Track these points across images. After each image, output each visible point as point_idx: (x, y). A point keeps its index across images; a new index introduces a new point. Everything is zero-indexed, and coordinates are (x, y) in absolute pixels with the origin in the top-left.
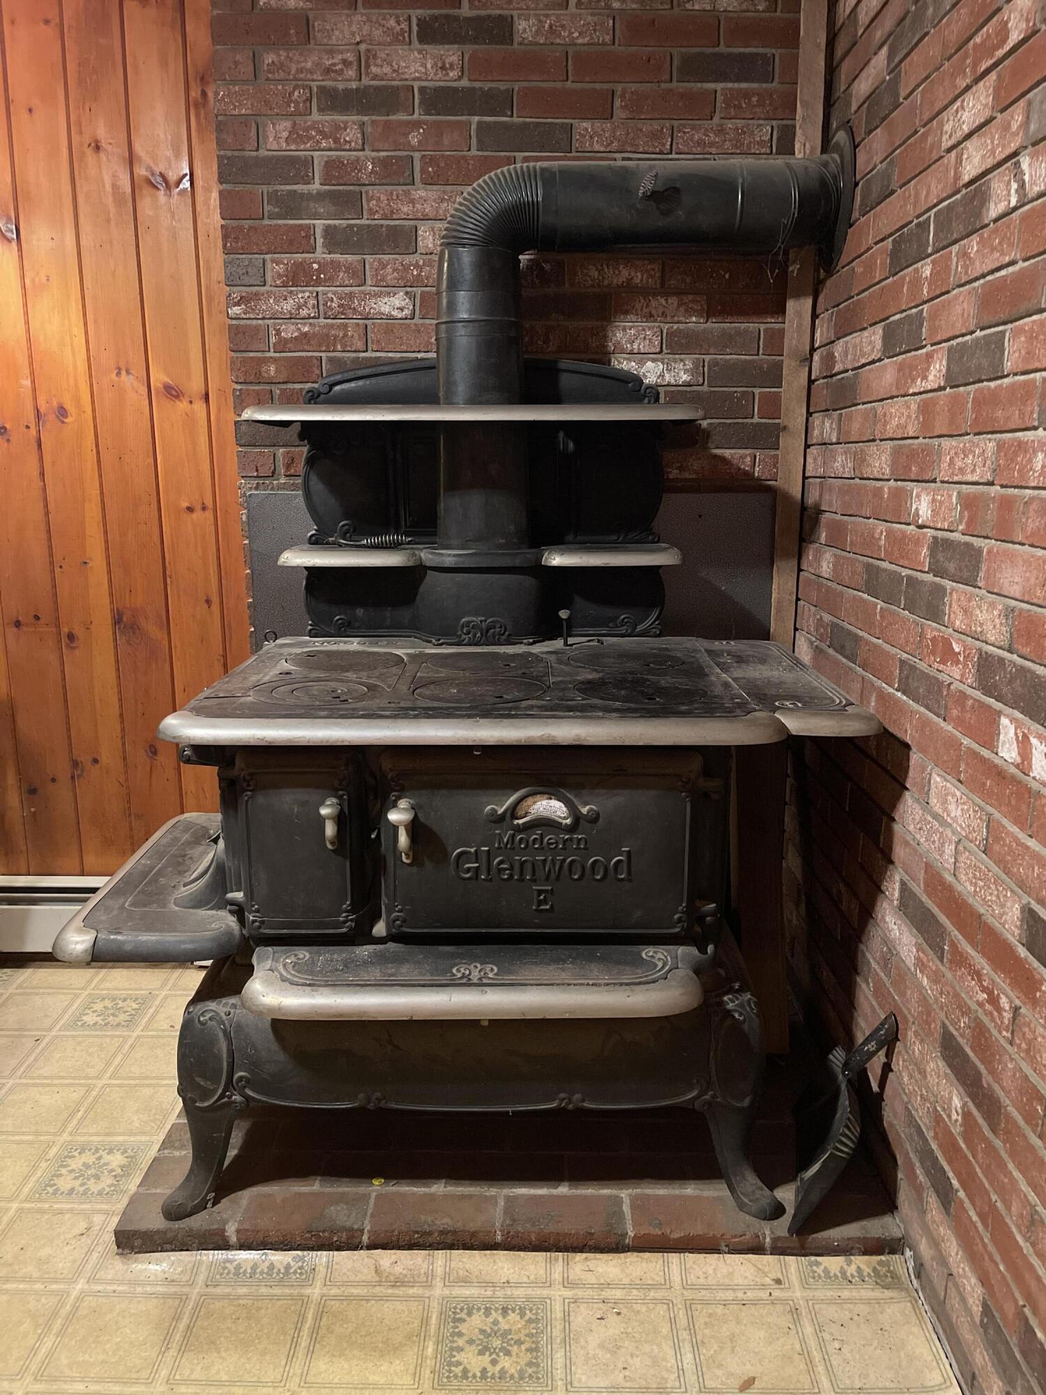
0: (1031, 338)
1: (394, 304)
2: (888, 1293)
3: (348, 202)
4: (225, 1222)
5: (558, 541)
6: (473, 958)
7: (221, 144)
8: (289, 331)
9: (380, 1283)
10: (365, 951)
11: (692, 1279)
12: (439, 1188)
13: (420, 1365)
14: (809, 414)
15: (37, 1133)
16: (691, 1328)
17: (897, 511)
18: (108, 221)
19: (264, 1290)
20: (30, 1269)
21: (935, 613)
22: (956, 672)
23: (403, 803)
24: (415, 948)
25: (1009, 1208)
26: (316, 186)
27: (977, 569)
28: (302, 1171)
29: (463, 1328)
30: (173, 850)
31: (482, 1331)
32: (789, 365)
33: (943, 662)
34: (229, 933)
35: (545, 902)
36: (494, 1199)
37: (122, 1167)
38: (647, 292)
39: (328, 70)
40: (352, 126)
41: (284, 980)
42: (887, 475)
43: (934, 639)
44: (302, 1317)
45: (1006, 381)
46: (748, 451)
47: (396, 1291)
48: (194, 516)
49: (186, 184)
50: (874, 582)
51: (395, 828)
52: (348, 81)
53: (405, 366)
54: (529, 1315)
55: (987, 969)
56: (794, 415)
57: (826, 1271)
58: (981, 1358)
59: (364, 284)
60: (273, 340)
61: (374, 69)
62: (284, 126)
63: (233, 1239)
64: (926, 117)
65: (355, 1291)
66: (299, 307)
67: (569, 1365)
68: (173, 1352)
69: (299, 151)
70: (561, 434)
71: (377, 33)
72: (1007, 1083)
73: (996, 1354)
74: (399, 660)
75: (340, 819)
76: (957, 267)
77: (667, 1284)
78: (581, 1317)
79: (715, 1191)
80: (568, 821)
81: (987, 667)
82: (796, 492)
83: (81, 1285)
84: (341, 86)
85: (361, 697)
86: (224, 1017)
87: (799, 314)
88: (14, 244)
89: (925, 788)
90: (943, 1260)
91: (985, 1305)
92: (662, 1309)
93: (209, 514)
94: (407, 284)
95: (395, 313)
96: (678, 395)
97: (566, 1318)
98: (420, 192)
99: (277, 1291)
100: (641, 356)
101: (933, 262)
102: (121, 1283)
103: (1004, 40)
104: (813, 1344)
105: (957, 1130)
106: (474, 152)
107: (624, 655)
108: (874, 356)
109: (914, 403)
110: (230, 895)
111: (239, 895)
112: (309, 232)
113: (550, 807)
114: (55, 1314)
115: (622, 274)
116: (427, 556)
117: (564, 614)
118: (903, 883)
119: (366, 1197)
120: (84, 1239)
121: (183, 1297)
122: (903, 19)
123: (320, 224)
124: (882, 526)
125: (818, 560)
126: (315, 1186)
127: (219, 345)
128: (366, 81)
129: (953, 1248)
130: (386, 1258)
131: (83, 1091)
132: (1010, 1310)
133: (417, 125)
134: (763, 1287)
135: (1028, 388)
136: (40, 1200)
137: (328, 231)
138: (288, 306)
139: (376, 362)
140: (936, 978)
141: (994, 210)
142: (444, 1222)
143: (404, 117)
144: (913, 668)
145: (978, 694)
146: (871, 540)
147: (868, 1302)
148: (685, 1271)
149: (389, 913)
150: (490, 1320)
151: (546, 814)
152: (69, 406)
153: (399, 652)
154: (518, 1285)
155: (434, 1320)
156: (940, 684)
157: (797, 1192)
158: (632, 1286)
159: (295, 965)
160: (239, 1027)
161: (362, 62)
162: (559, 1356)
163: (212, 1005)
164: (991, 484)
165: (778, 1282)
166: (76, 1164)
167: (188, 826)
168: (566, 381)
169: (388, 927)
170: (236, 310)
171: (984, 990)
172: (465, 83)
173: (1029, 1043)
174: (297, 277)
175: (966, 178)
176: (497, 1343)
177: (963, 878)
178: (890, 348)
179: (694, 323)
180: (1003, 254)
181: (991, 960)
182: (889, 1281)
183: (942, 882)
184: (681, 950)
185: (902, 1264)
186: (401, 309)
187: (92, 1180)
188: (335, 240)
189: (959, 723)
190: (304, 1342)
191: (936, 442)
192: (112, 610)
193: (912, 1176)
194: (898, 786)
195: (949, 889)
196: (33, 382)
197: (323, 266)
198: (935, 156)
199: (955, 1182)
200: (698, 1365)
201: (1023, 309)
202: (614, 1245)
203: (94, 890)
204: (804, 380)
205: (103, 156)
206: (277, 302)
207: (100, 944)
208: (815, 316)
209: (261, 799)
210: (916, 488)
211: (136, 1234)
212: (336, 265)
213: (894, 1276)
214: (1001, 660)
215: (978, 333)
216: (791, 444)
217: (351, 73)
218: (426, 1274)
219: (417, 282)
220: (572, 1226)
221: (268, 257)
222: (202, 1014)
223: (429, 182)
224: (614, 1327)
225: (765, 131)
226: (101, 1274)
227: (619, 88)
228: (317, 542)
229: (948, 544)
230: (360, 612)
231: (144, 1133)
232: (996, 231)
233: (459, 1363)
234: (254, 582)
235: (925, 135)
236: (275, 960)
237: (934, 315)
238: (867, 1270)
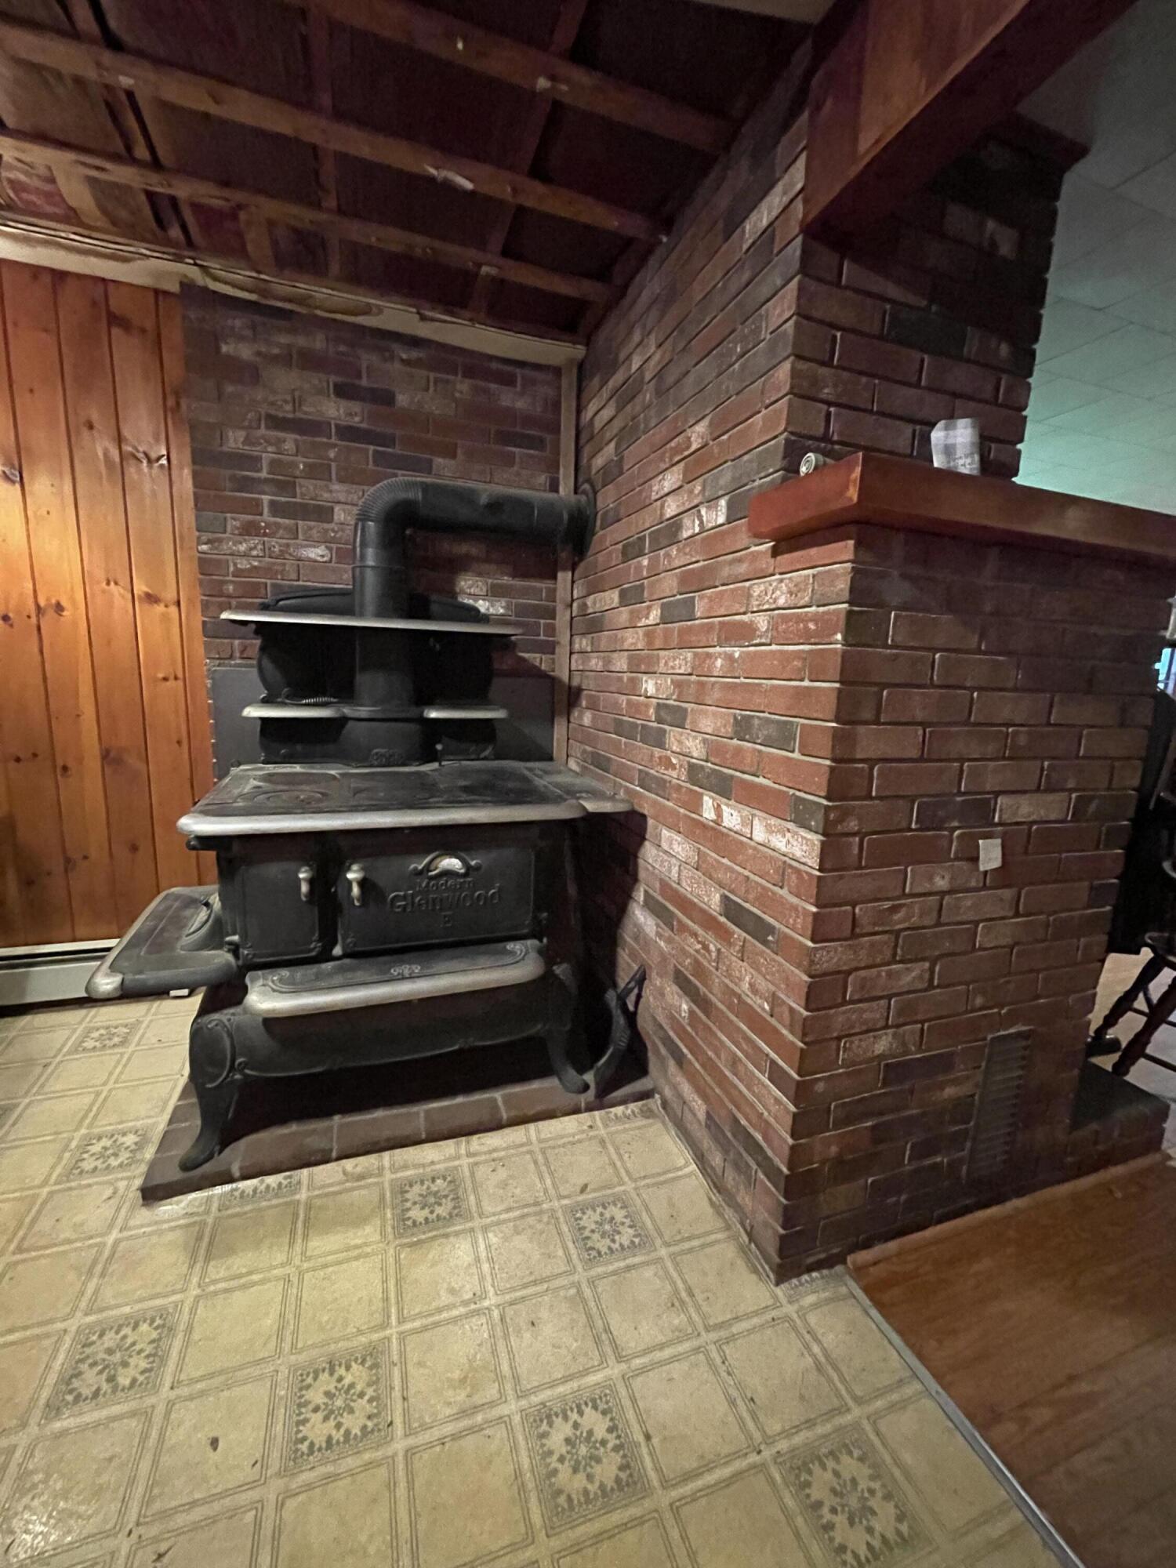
0: (711, 599)
1: (316, 553)
2: (651, 1121)
3: (286, 486)
4: (230, 1164)
5: (431, 703)
6: (403, 962)
7: (193, 439)
8: (243, 564)
9: (347, 1181)
10: (328, 966)
11: (543, 1136)
12: (379, 1113)
13: (383, 1226)
14: (572, 636)
15: (56, 1133)
16: (547, 1163)
17: (633, 688)
18: (101, 478)
19: (264, 1204)
20: (67, 1234)
21: (661, 745)
22: (674, 774)
23: (355, 867)
24: (363, 961)
25: (719, 1058)
26: (264, 474)
27: (685, 719)
28: (283, 1121)
29: (408, 1196)
30: (170, 913)
31: (421, 1195)
32: (560, 607)
33: (666, 769)
34: (228, 964)
35: (448, 921)
36: (418, 1113)
37: (136, 1144)
38: (478, 559)
39: (273, 404)
40: (290, 441)
41: (274, 990)
42: (625, 669)
43: (660, 758)
44: (296, 1215)
45: (697, 622)
46: (538, 655)
47: (359, 1183)
48: (168, 683)
49: (164, 461)
50: (620, 728)
51: (350, 883)
52: (287, 411)
53: (324, 592)
54: (449, 1179)
55: (700, 932)
56: (564, 637)
57: (616, 1115)
58: (707, 1143)
59: (297, 538)
60: (232, 569)
61: (305, 408)
62: (241, 435)
63: (237, 1173)
64: (641, 481)
65: (331, 1189)
66: (251, 549)
67: (479, 1204)
68: (198, 1266)
69: (254, 451)
70: (432, 640)
71: (306, 386)
72: (716, 990)
73: (716, 1140)
74: (334, 777)
75: (311, 882)
76: (664, 563)
77: (529, 1143)
78: (482, 1172)
79: (552, 1082)
80: (463, 871)
81: (693, 771)
82: (565, 678)
83: (115, 1234)
84: (281, 415)
85: (320, 801)
86: (227, 1023)
87: (565, 580)
88: (18, 486)
89: (659, 836)
90: (679, 1096)
91: (708, 1113)
92: (528, 1157)
93: (180, 683)
94: (326, 541)
95: (319, 559)
96: (501, 621)
97: (472, 1174)
98: (336, 487)
99: (275, 1202)
100: (476, 597)
101: (650, 559)
102: (149, 1225)
103: (688, 447)
104: (615, 1157)
105: (685, 1023)
106: (371, 466)
107: (479, 771)
108: (614, 605)
109: (641, 632)
110: (228, 939)
111: (236, 938)
112: (258, 503)
113: (452, 863)
114: (95, 1262)
115: (464, 549)
116: (347, 711)
117: (439, 747)
118: (646, 892)
119: (331, 1128)
120: (111, 1201)
121: (204, 1223)
122: (624, 428)
123: (266, 498)
124: (624, 697)
125: (581, 717)
126: (294, 1127)
127: (189, 570)
128: (299, 415)
129: (686, 1089)
130: (349, 1164)
131: (93, 1096)
132: (723, 1113)
133: (334, 446)
134: (583, 1132)
135: (711, 627)
136: (68, 1181)
137: (272, 503)
138: (243, 548)
139: (306, 588)
140: (669, 941)
141: (685, 534)
142: (387, 1133)
143: (325, 440)
144: (647, 774)
145: (688, 785)
146: (616, 704)
147: (639, 1128)
148: (538, 1132)
149: (344, 939)
150: (425, 1187)
151: (449, 868)
152: (64, 603)
153: (333, 772)
154: (439, 1162)
155: (388, 1194)
156: (665, 781)
157: (595, 1076)
158: (507, 1148)
159: (280, 980)
160: (238, 1028)
161: (297, 403)
162: (472, 1198)
163: (216, 1016)
164: (690, 674)
165: (591, 1127)
166: (96, 1148)
167: (177, 897)
168: (435, 608)
169: (343, 948)
170: (204, 547)
171: (699, 942)
172: (364, 425)
173: (729, 966)
174: (249, 530)
175: (668, 516)
176: (432, 1200)
177: (684, 884)
178: (625, 599)
179: (506, 580)
180: (692, 556)
181: (702, 926)
182: (648, 1114)
183: (671, 888)
184: (529, 942)
185: (655, 1102)
186: (323, 556)
187: (113, 1158)
188: (276, 509)
189: (677, 801)
190: (300, 1231)
191: (655, 652)
192: (101, 749)
193: (657, 1052)
194: (642, 838)
195: (676, 891)
196: (34, 584)
197: (268, 525)
198: (647, 502)
199: (685, 1051)
200: (554, 1184)
201: (707, 584)
202: (497, 1126)
203: (108, 949)
204: (568, 617)
205: (95, 432)
206: (234, 544)
207: (127, 982)
208: (573, 582)
209: (254, 871)
210: (645, 677)
211: (157, 1187)
212: (278, 526)
213: (650, 1110)
214: (702, 767)
215: (679, 597)
216: (562, 651)
217: (289, 407)
218: (378, 1169)
219: (333, 540)
220: (469, 1120)
221: (229, 515)
222: (210, 1022)
223: (341, 480)
224: (502, 1174)
225: (542, 479)
226: (132, 1223)
227: (459, 442)
228: (267, 701)
229: (666, 706)
230: (299, 747)
231: (149, 1117)
232: (687, 545)
233: (409, 1218)
234: (217, 729)
235: (640, 492)
236: (265, 978)
237: (652, 585)
238: (636, 1111)
